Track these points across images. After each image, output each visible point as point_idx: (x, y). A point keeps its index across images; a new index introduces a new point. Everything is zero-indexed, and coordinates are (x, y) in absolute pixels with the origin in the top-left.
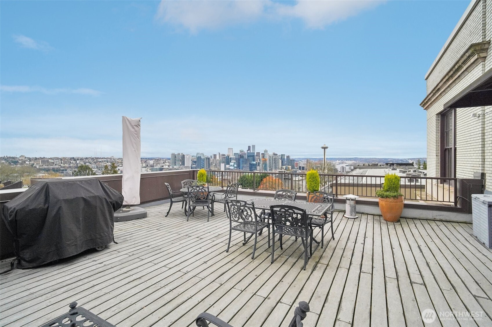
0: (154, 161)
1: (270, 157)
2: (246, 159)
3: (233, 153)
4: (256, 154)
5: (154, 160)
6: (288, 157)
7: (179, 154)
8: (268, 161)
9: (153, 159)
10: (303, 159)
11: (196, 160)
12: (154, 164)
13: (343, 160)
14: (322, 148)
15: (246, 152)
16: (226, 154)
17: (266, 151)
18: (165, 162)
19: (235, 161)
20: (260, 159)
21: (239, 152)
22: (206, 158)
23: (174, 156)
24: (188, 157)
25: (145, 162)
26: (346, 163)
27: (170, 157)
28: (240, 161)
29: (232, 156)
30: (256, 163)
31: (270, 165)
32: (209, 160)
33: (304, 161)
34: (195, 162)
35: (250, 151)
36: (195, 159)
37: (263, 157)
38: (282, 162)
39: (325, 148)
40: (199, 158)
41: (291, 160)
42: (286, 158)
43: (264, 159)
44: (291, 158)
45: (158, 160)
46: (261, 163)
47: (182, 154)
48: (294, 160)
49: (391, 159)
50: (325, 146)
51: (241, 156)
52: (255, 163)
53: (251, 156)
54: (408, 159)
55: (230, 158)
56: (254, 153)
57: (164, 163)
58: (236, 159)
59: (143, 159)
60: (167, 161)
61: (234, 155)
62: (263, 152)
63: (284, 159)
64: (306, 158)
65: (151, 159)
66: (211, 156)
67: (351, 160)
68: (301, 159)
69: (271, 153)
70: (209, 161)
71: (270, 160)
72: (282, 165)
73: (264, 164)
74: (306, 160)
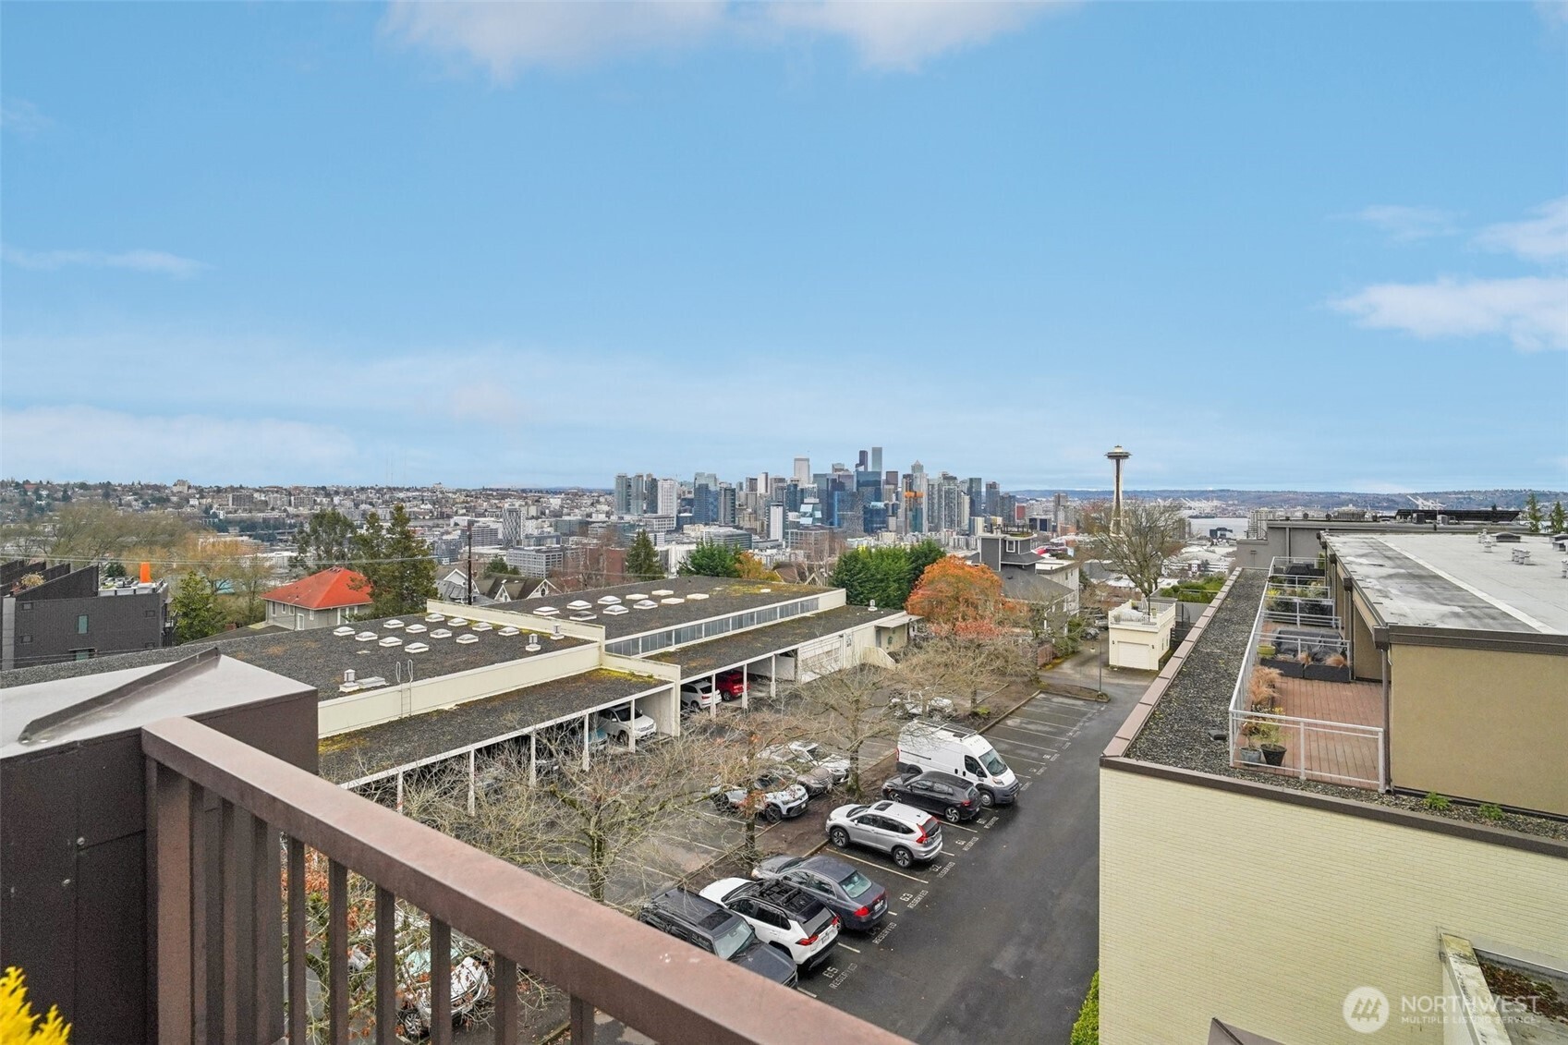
0: (563, 499)
2: (853, 495)
3: (812, 475)
4: (884, 477)
5: (563, 496)
6: (992, 487)
7: (642, 476)
8: (924, 500)
9: (560, 493)
10: (1043, 493)
11: (691, 496)
12: (562, 507)
13: (1178, 499)
14: (1111, 456)
15: (852, 470)
16: (789, 476)
17: (918, 467)
18: (598, 502)
19: (817, 501)
20: (897, 494)
21: (829, 471)
22: (726, 490)
23: (626, 483)
24: (666, 485)
25: (537, 501)
26: (1190, 508)
27: (612, 485)
28: (833, 498)
29: (806, 484)
30: (886, 505)
31: (930, 513)
32: (734, 495)
33: (1047, 501)
34: (690, 502)
35: (866, 468)
36: (689, 492)
37: (910, 487)
38: (972, 503)
39: (1118, 458)
40: (702, 490)
41: (1002, 498)
42: (984, 489)
43: (913, 494)
44: (1003, 489)
45: (576, 494)
46: (903, 505)
47: (649, 476)
48: (1014, 497)
49: (1349, 494)
50: (1119, 450)
51: (837, 485)
52: (880, 505)
53: (867, 484)
54: (1415, 495)
55: (802, 490)
56: (879, 474)
57: (592, 504)
58: (819, 494)
59: (531, 491)
60: (602, 499)
61: (812, 479)
62: (910, 472)
63: (979, 493)
64: (1055, 492)
65: (555, 492)
66: (741, 484)
67: (1207, 499)
68: (1033, 495)
69: (934, 474)
70: (734, 499)
71: (930, 497)
72: (973, 513)
73: (911, 510)
74: (1053, 498)
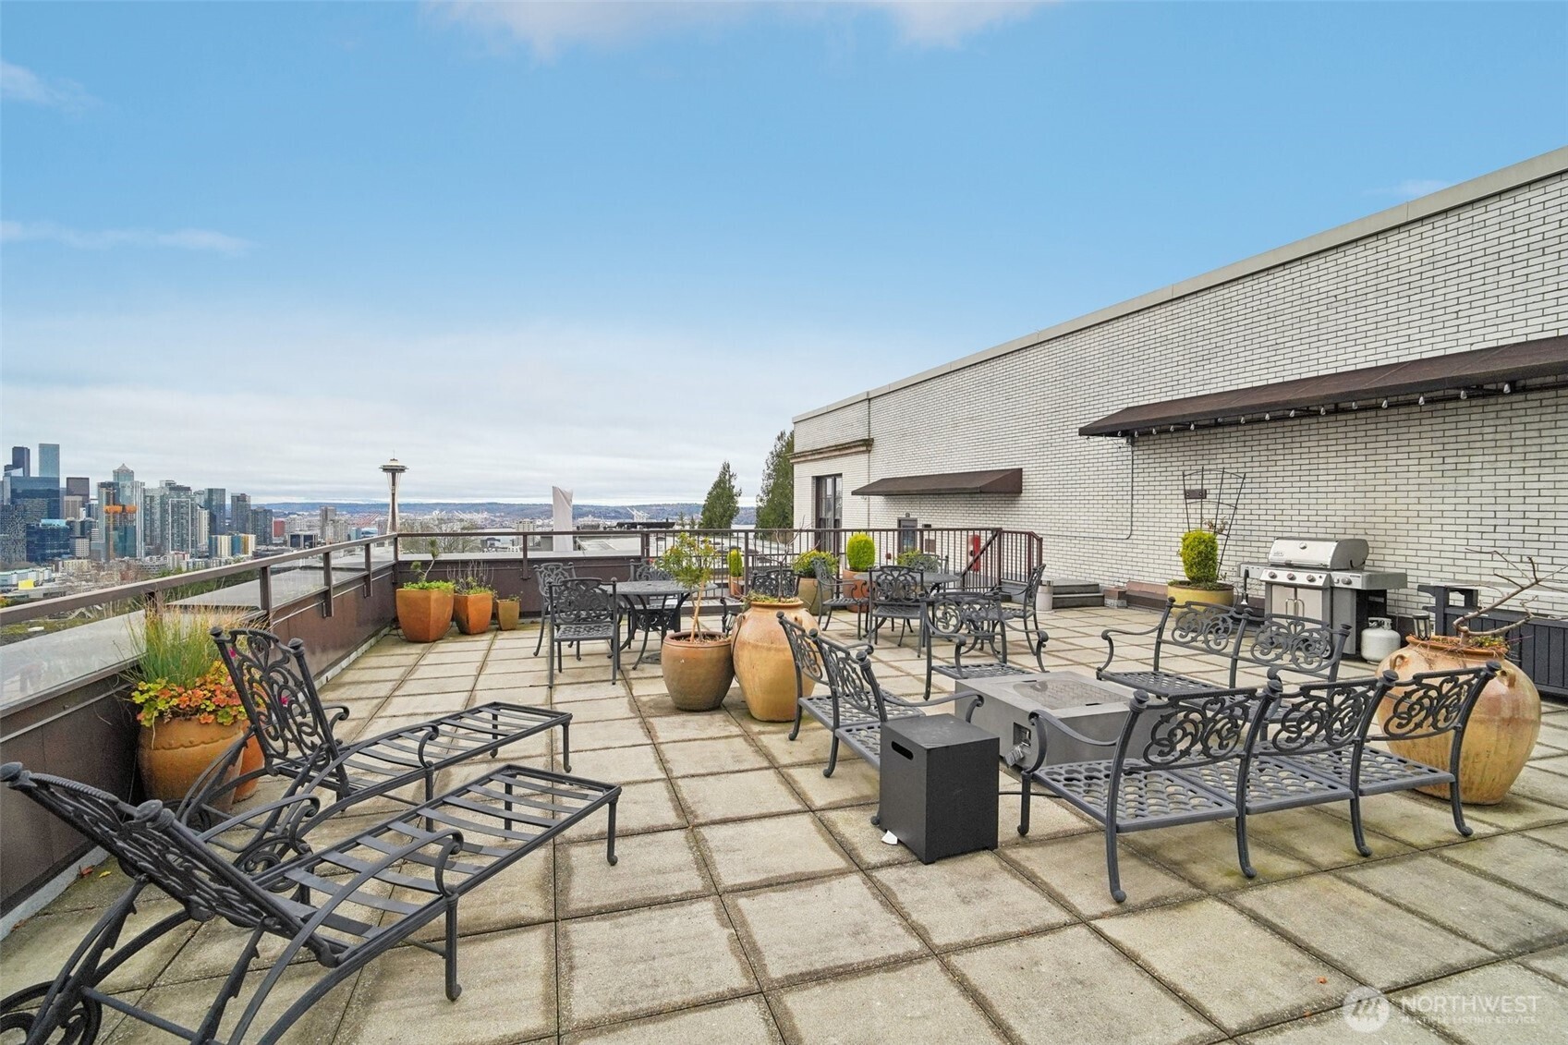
1: (152, 498)
4: (63, 485)
6: (240, 499)
8: (138, 517)
10: (304, 507)
13: (450, 512)
14: (386, 469)
15: (3, 474)
20: (89, 508)
26: (462, 520)
30: (70, 523)
31: (148, 532)
33: (311, 515)
35: (28, 472)
37: (111, 499)
38: (212, 519)
39: (394, 471)
41: (255, 512)
42: (228, 502)
43: (119, 509)
44: (256, 501)
46: (102, 523)
48: (270, 511)
50: (394, 464)
52: (60, 523)
54: (632, 507)
56: (55, 481)
62: (110, 479)
63: (222, 506)
64: (320, 505)
67: (478, 512)
68: (290, 509)
71: (148, 512)
72: (213, 530)
73: (115, 529)
74: (318, 512)
